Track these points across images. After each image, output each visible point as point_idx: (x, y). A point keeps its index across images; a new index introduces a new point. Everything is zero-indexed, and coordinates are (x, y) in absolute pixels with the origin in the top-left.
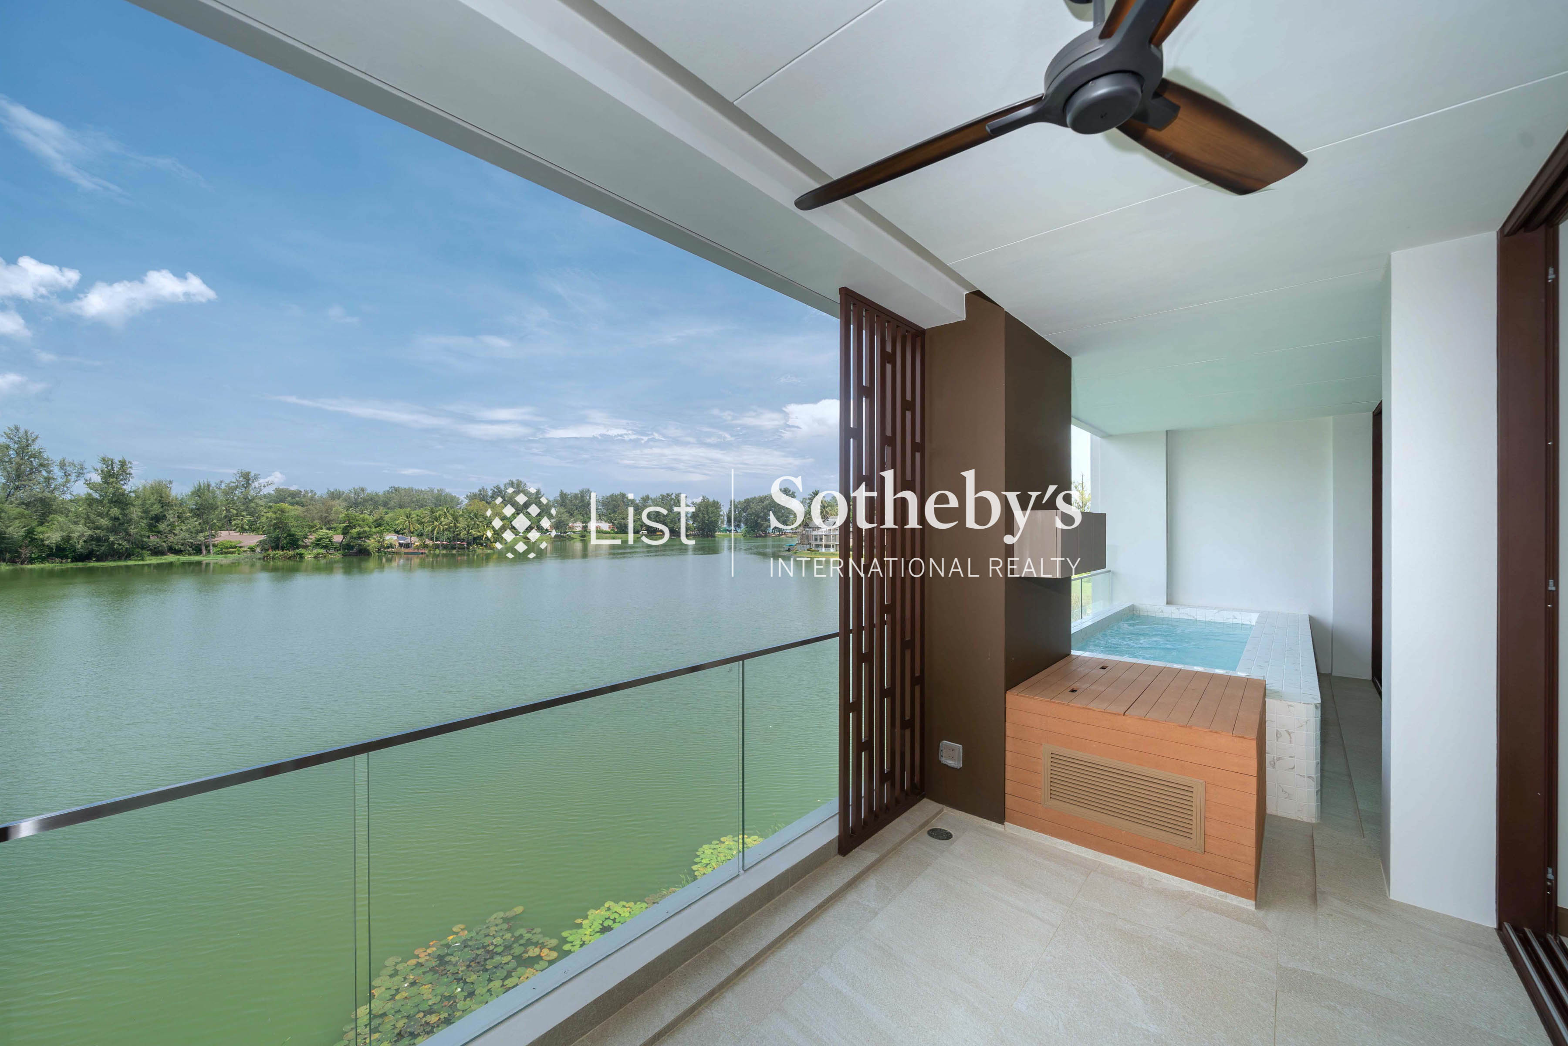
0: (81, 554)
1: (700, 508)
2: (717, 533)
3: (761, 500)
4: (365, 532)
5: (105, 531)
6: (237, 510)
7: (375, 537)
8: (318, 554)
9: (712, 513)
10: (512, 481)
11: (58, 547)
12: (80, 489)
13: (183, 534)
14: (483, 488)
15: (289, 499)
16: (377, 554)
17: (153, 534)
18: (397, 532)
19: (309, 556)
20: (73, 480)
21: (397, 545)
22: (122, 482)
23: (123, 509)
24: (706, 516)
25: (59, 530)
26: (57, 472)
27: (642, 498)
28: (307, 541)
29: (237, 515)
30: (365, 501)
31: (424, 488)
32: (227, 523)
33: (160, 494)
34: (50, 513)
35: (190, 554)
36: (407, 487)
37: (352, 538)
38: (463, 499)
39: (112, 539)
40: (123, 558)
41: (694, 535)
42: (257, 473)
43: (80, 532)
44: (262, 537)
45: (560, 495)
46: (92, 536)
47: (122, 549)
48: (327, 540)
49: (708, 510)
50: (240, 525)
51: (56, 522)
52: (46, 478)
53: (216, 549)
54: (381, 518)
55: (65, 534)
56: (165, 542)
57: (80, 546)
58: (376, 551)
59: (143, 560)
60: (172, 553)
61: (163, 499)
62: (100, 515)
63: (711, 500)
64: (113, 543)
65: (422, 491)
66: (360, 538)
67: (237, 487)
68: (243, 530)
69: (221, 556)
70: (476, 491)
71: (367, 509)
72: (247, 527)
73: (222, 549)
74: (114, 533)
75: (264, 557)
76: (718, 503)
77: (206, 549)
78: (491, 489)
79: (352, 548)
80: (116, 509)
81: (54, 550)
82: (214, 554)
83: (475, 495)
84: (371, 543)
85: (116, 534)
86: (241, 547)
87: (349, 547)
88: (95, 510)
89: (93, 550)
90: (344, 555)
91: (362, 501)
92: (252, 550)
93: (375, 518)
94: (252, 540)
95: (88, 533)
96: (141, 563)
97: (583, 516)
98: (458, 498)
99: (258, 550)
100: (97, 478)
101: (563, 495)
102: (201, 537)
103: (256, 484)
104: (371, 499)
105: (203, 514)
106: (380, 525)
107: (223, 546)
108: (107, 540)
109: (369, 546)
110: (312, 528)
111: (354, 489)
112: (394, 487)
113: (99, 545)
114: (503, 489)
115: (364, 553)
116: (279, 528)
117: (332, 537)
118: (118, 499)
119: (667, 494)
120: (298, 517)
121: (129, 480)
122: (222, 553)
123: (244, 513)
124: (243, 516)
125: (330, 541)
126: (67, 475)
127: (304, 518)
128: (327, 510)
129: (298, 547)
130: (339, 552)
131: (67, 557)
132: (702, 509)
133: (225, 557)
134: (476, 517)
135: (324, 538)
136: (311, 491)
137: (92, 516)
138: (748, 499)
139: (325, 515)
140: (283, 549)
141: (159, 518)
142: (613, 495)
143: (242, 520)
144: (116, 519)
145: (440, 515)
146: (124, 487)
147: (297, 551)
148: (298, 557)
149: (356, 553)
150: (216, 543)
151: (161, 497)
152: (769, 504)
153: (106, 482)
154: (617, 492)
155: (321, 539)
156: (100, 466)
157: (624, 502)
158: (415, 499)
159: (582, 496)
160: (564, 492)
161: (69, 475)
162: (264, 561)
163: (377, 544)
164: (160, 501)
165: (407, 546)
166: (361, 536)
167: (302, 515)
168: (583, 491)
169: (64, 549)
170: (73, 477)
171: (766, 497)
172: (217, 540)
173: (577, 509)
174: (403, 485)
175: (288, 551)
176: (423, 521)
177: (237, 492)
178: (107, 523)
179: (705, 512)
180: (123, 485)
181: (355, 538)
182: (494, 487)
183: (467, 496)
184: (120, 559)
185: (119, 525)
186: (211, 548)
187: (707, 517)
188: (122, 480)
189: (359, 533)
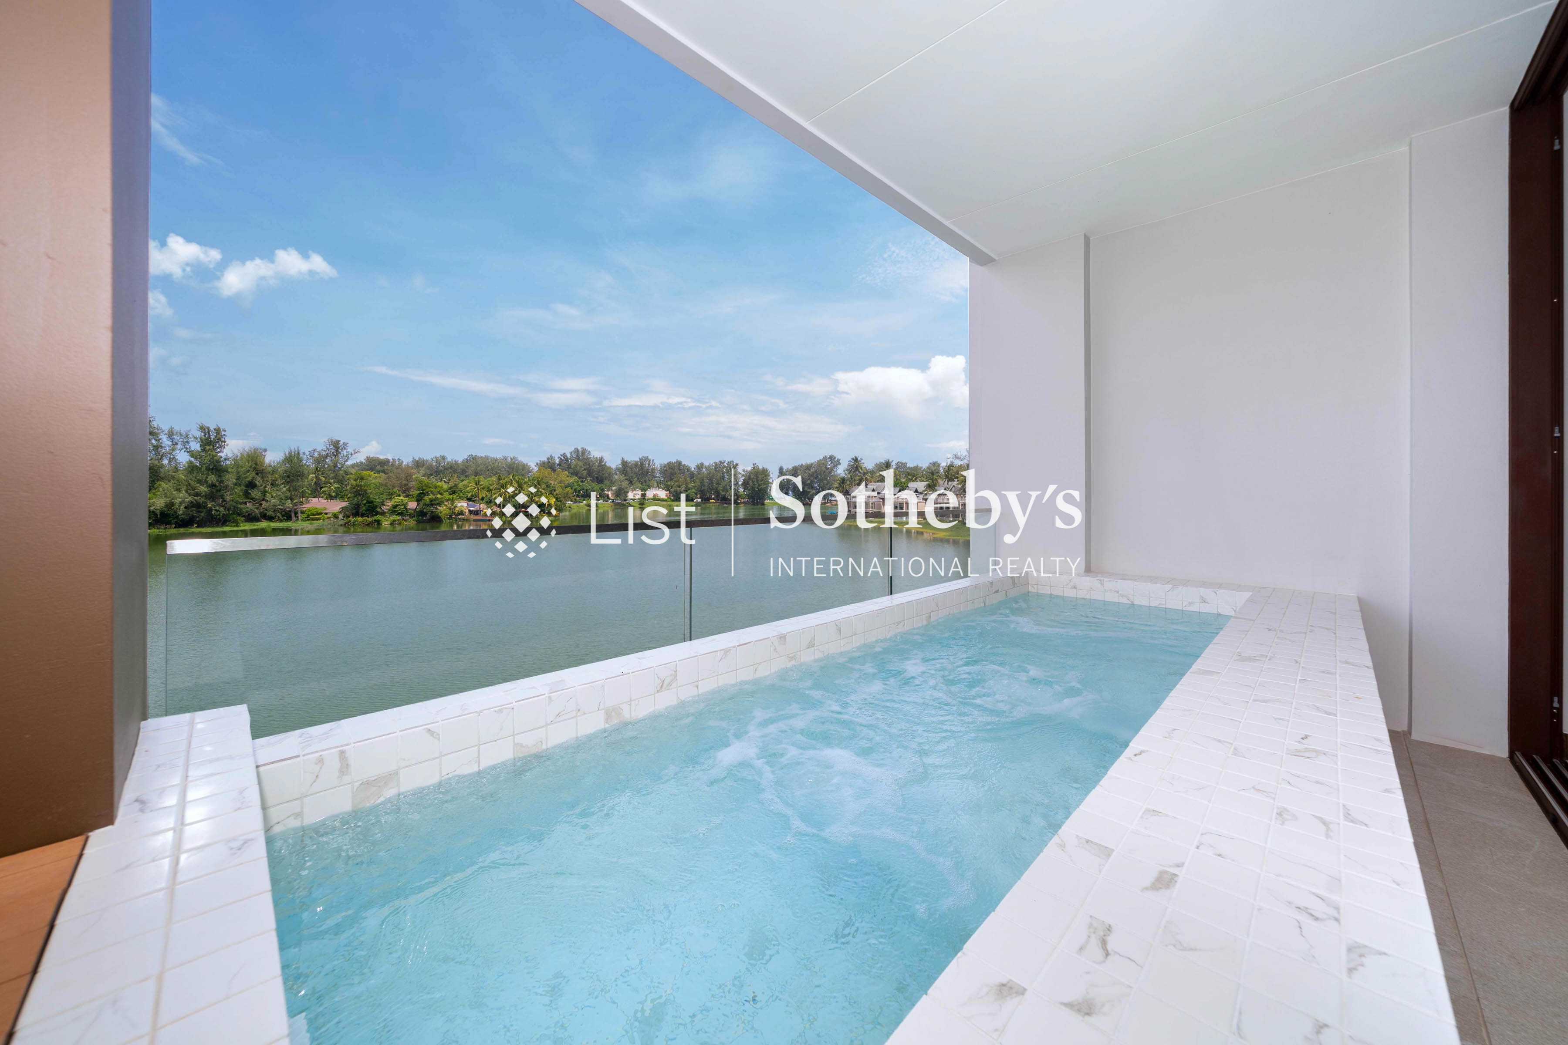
0: (183, 520)
1: (750, 476)
2: (766, 501)
3: (807, 468)
4: (437, 499)
5: (204, 498)
6: (325, 478)
7: (446, 503)
8: (394, 521)
9: (761, 481)
10: (577, 449)
11: (162, 513)
12: (183, 458)
13: (273, 501)
14: (551, 456)
15: (379, 467)
16: (449, 521)
17: (249, 500)
18: (469, 499)
19: (386, 523)
20: (179, 448)
21: (467, 511)
22: (218, 450)
23: (220, 476)
24: (755, 483)
25: (163, 496)
26: (166, 441)
27: (697, 466)
28: (384, 508)
29: (326, 483)
30: (446, 469)
31: (499, 456)
32: (317, 490)
33: (254, 460)
34: (158, 480)
35: (281, 521)
36: (483, 455)
37: (425, 504)
38: (534, 467)
39: (209, 505)
40: (220, 524)
41: (745, 503)
42: (346, 441)
43: (181, 498)
44: (344, 504)
45: (621, 463)
46: (192, 502)
47: (219, 515)
48: (403, 507)
49: (757, 477)
50: (327, 492)
51: (161, 489)
52: (154, 446)
53: (304, 516)
54: (456, 485)
55: (168, 500)
56: (257, 508)
57: (181, 512)
58: (447, 518)
59: (237, 526)
60: (266, 519)
61: (257, 467)
62: (199, 482)
63: (761, 468)
64: (211, 510)
65: (497, 460)
66: (432, 505)
67: (327, 455)
68: (331, 497)
69: (308, 522)
70: (545, 459)
71: (446, 477)
72: (334, 494)
73: (308, 516)
74: (211, 499)
75: (346, 523)
76: (767, 470)
77: (295, 516)
78: (559, 457)
79: (425, 514)
80: (213, 476)
81: (159, 516)
82: (302, 520)
83: (544, 463)
84: (443, 510)
85: (213, 500)
86: (326, 514)
87: (422, 514)
88: (196, 478)
89: (193, 517)
90: (418, 522)
91: (443, 469)
92: (336, 516)
93: (450, 486)
94: (336, 506)
95: (189, 499)
96: (235, 529)
97: (642, 484)
98: (530, 466)
99: (341, 516)
100: (195, 446)
101: (624, 463)
102: (289, 504)
103: (345, 452)
104: (451, 468)
105: (292, 481)
106: (454, 493)
107: (310, 513)
108: (205, 507)
109: (441, 512)
110: (391, 496)
111: (436, 457)
112: (472, 455)
113: (199, 512)
114: (569, 457)
115: (436, 519)
116: (360, 495)
117: (407, 503)
118: (215, 466)
119: (720, 462)
120: (381, 484)
121: (224, 448)
122: (309, 520)
123: (332, 481)
124: (330, 484)
125: (405, 508)
126: (175, 444)
127: (386, 485)
128: (406, 477)
129: (377, 513)
130: (414, 518)
131: (170, 523)
132: (752, 476)
133: (311, 524)
134: (539, 484)
135: (399, 505)
136: (399, 459)
137: (192, 483)
138: (796, 467)
139: (404, 482)
140: (362, 515)
141: (252, 485)
142: (670, 462)
143: (330, 487)
144: (213, 486)
145: (506, 482)
146: (220, 454)
147: (376, 518)
148: (376, 523)
149: (429, 519)
150: (304, 509)
151: (256, 464)
152: (816, 472)
153: (204, 450)
154: (674, 461)
155: (397, 505)
156: (198, 434)
157: (680, 470)
158: (490, 468)
159: (642, 464)
160: (625, 460)
161: (177, 444)
162: (346, 527)
163: (448, 511)
164: (255, 468)
165: (477, 513)
166: (433, 502)
167: (384, 483)
168: (642, 458)
169: (168, 515)
170: (179, 446)
171: (812, 464)
172: (306, 507)
173: (637, 476)
174: (480, 453)
175: (366, 518)
176: (491, 488)
177: (327, 460)
178: (205, 489)
179: (755, 480)
180: (219, 452)
181: (428, 505)
182: (561, 455)
183: (537, 464)
184: (217, 525)
185: (216, 492)
186: (299, 514)
187: (757, 485)
188: (218, 448)
189: (431, 500)
